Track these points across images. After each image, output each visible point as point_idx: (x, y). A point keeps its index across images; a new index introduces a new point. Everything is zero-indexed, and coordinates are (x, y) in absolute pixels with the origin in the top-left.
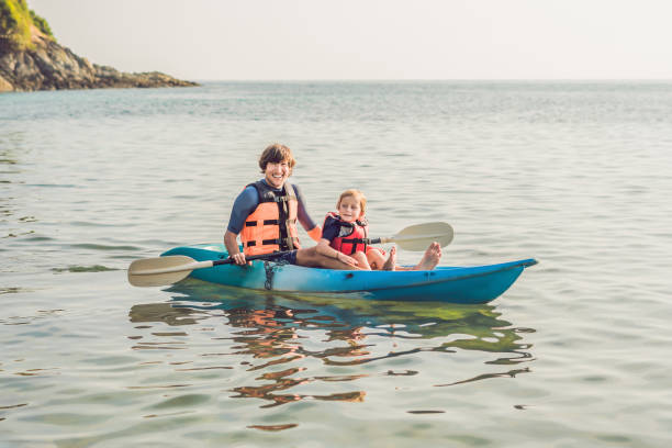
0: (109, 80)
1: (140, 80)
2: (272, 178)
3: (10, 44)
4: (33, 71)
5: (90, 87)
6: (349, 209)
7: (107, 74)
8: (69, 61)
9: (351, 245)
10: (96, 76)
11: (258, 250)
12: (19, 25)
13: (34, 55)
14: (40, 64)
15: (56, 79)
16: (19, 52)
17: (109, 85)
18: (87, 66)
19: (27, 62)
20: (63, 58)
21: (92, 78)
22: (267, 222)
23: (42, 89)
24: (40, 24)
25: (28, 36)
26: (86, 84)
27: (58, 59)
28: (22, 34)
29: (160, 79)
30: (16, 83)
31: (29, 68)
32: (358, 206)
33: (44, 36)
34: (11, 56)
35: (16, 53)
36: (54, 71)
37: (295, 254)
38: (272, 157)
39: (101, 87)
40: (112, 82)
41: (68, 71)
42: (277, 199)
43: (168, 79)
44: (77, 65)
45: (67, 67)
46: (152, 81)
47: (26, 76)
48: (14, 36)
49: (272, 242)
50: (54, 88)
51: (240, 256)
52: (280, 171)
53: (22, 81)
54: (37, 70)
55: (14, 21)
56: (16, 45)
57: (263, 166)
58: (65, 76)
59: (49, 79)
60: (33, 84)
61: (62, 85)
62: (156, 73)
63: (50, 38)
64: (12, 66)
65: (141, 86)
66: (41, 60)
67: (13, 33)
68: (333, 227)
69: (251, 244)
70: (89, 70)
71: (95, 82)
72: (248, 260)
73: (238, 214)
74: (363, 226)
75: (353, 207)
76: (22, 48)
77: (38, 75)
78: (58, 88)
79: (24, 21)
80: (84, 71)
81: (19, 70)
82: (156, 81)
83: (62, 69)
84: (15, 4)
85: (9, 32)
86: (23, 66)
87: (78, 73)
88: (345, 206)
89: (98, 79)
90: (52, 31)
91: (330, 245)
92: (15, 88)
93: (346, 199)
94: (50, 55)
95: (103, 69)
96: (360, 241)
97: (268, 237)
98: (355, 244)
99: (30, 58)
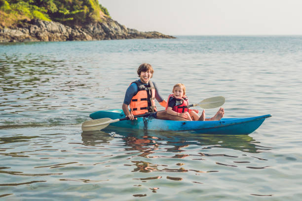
0: (134, 35)
1: (148, 35)
2: (144, 79)
3: (91, 19)
4: (101, 31)
5: (126, 38)
6: (178, 93)
7: (133, 32)
8: (117, 27)
9: (182, 109)
10: (128, 33)
11: (139, 112)
12: (95, 11)
13: (101, 24)
14: (104, 28)
15: (111, 35)
16: (95, 23)
17: (134, 37)
18: (124, 29)
19: (98, 27)
20: (114, 25)
21: (126, 34)
22: (142, 100)
23: (104, 39)
24: (104, 10)
25: (99, 16)
26: (124, 37)
27: (112, 26)
28: (96, 15)
29: (157, 35)
30: (93, 36)
31: (99, 30)
32: (182, 90)
33: (106, 16)
34: (91, 25)
35: (94, 23)
36: (110, 31)
37: (156, 114)
38: (143, 69)
39: (131, 38)
40: (135, 36)
41: (116, 31)
42: (146, 89)
43: (160, 35)
44: (120, 28)
45: (116, 29)
46: (153, 36)
47: (98, 33)
48: (93, 16)
49: (145, 108)
50: (110, 39)
51: (131, 116)
52: (147, 75)
53: (96, 35)
54: (103, 31)
55: (93, 9)
56: (94, 20)
57: (139, 73)
58: (115, 33)
59: (108, 35)
60: (100, 36)
61: (114, 37)
62: (155, 32)
63: (109, 17)
64: (92, 29)
65: (148, 38)
66: (104, 26)
67: (92, 14)
68: (173, 101)
69: (135, 109)
70: (125, 31)
71: (128, 36)
72: (135, 118)
73: (128, 96)
74: (186, 100)
75: (180, 91)
76: (96, 21)
77: (103, 33)
78: (112, 39)
79: (97, 9)
80: (123, 31)
81: (95, 31)
82: (155, 35)
83: (113, 30)
84: (93, 2)
85: (91, 14)
86: (97, 29)
87: (120, 32)
88: (176, 91)
89: (129, 35)
90: (109, 13)
91: (173, 110)
92: (93, 39)
93: (176, 88)
94: (108, 24)
95: (132, 30)
96: (186, 107)
97: (143, 106)
98: (184, 108)
99: (100, 25)
